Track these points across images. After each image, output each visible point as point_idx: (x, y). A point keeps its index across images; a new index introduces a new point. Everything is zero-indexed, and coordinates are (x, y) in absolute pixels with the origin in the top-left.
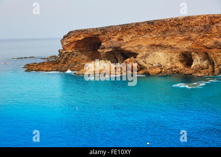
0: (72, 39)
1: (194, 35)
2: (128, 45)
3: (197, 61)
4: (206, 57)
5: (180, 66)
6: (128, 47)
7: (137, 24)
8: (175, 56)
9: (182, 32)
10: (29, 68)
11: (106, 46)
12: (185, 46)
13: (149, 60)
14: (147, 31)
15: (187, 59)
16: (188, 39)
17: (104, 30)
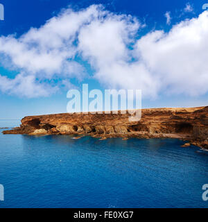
0: (26, 120)
1: (78, 119)
2: (52, 122)
3: (79, 129)
4: (83, 127)
5: (73, 130)
6: (52, 124)
7: (56, 115)
8: (71, 127)
9: (73, 118)
10: (5, 133)
11: (43, 123)
12: (74, 124)
13: (61, 128)
14: (60, 117)
15: (76, 128)
16: (76, 121)
17: (41, 117)
